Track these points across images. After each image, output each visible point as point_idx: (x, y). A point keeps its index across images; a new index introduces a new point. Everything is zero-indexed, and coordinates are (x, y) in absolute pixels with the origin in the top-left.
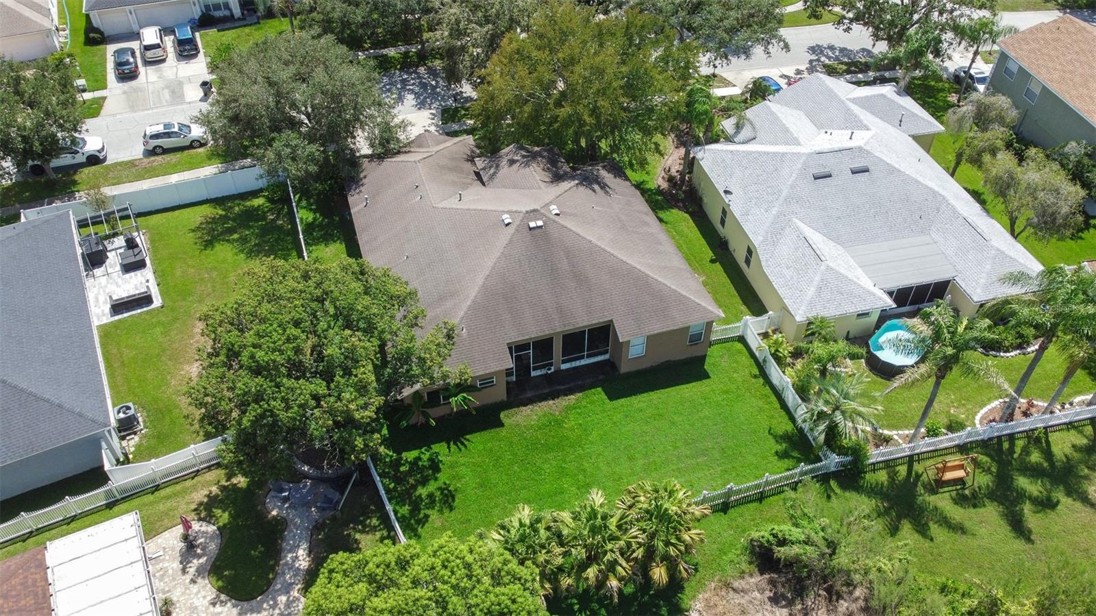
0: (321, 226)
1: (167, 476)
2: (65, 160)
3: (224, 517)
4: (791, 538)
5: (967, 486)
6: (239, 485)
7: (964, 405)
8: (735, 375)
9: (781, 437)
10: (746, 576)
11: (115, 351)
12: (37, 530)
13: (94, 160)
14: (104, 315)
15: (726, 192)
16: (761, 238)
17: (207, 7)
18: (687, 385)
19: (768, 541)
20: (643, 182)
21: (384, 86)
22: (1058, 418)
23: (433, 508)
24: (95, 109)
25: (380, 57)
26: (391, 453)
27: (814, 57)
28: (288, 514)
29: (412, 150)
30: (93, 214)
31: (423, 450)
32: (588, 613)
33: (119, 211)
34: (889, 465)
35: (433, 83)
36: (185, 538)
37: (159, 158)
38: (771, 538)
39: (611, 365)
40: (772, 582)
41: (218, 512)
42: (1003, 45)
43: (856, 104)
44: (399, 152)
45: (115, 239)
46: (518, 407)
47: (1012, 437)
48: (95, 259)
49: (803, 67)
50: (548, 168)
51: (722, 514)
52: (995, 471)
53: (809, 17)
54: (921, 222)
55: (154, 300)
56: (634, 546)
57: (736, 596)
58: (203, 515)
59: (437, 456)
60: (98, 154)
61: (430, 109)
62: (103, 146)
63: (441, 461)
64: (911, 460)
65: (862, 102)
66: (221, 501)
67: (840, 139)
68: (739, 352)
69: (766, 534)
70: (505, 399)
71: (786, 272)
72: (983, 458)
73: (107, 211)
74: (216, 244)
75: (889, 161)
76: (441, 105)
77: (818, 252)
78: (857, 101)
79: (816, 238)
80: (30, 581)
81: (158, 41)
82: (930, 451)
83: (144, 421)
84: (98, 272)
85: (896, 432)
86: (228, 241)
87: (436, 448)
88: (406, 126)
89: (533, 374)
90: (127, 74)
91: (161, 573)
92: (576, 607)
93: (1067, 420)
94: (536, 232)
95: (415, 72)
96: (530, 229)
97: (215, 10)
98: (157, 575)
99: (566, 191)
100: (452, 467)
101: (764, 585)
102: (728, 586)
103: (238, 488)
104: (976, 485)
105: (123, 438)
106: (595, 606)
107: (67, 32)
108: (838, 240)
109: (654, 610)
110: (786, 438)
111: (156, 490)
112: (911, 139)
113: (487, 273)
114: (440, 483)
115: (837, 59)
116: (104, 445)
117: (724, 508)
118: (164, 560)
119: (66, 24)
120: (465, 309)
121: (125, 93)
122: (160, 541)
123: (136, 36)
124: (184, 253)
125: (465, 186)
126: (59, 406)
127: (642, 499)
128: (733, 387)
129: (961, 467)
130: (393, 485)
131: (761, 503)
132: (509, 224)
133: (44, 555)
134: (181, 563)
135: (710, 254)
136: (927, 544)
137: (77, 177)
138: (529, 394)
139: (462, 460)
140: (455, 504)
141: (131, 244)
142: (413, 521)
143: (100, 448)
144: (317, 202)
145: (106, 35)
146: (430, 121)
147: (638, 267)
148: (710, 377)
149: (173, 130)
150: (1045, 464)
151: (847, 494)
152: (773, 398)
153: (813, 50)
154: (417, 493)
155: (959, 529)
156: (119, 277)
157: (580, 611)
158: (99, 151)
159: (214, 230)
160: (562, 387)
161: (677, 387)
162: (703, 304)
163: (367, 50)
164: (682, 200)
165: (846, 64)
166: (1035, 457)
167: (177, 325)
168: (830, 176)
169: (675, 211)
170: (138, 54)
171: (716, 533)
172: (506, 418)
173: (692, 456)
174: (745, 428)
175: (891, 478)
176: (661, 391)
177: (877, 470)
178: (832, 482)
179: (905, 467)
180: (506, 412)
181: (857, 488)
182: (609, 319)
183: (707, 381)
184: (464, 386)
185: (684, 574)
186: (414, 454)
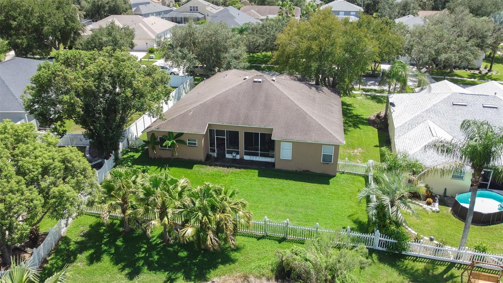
8: (348, 189)
15: (393, 106)
18: (311, 184)
26: (130, 164)
31: (145, 167)
32: (147, 255)
39: (272, 165)
51: (277, 242)
59: (148, 170)
64: (452, 265)
68: (360, 182)
70: (203, 160)
71: (408, 141)
77: (434, 133)
79: (439, 130)
85: (450, 247)
87: (151, 167)
92: (144, 249)
94: (255, 83)
102: (246, 278)
113: (220, 93)
117: (281, 240)
120: (198, 104)
128: (341, 193)
135: (377, 144)
148: (329, 184)
149: (166, 66)
151: (381, 265)
157: (143, 252)
160: (237, 165)
161: (303, 183)
162: (334, 135)
164: (378, 124)
168: (465, 106)
171: (264, 250)
172: (196, 167)
173: (284, 211)
174: (332, 211)
175: (426, 270)
176: (293, 181)
177: (417, 261)
178: (374, 255)
179: (444, 268)
180: (198, 165)
181: (393, 265)
182: (272, 128)
183: (325, 186)
184: (178, 137)
185: (209, 242)
186: (139, 166)
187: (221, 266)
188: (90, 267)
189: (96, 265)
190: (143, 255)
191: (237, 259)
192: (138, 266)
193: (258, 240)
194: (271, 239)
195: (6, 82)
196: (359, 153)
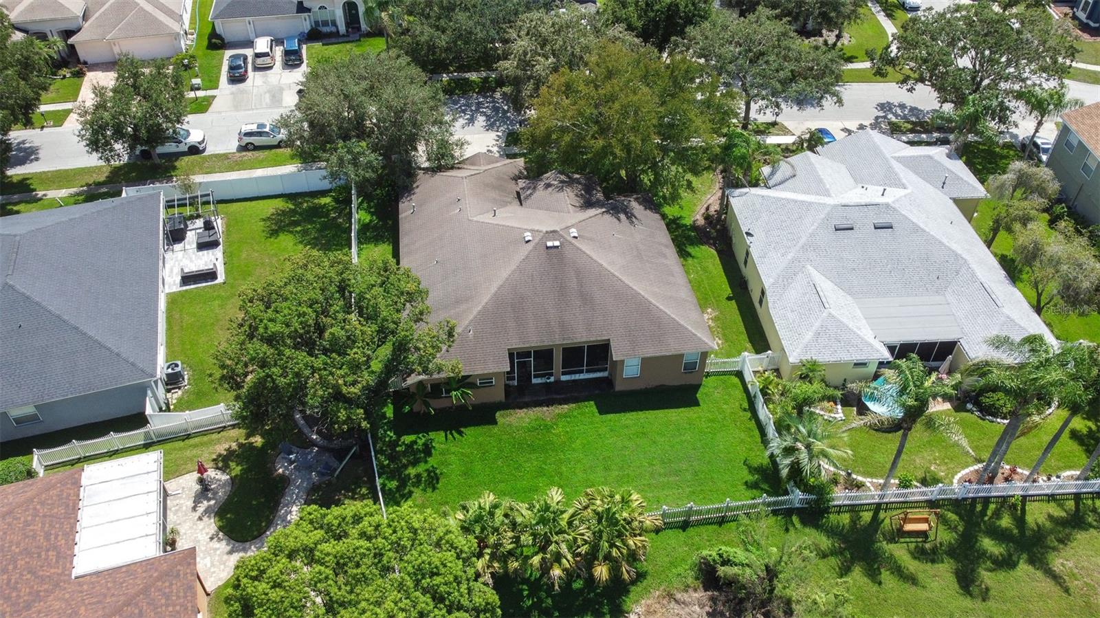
0: (375, 228)
1: (199, 428)
2: (170, 148)
3: (237, 469)
4: (734, 560)
5: (929, 539)
6: (254, 444)
7: (946, 463)
8: (725, 406)
9: (755, 469)
10: (690, 590)
11: (177, 316)
12: (85, 457)
13: (194, 150)
14: (174, 284)
15: (748, 234)
16: (772, 280)
17: (317, 23)
18: (676, 410)
19: (714, 560)
20: (681, 217)
21: (460, 107)
22: (1041, 487)
23: (418, 487)
24: (202, 106)
25: (462, 79)
26: (392, 434)
27: (881, 114)
28: (291, 474)
29: (465, 167)
30: (180, 197)
31: (420, 435)
32: (535, 600)
33: (202, 196)
34: (854, 509)
35: (506, 108)
36: (201, 481)
37: (250, 154)
38: (717, 558)
39: (608, 382)
40: (713, 599)
41: (232, 465)
42: (1066, 118)
43: (900, 162)
44: (452, 168)
45: (197, 221)
46: (514, 408)
47: (986, 501)
48: (176, 236)
49: (866, 123)
50: (582, 195)
51: (681, 531)
52: (961, 529)
53: (875, 75)
54: (938, 282)
55: (219, 276)
56: (580, 542)
57: (676, 606)
58: (220, 465)
59: (431, 442)
60: (198, 145)
61: (498, 131)
62: (204, 139)
63: (434, 447)
64: (878, 507)
65: (906, 161)
66: (238, 456)
67: (872, 194)
68: (734, 386)
69: (714, 554)
70: (503, 400)
71: (790, 315)
72: (952, 516)
73: (191, 195)
74: (281, 234)
75: (915, 220)
76: (508, 128)
77: (824, 300)
78: (901, 160)
79: (826, 286)
80: (65, 494)
81: (268, 50)
82: (900, 502)
83: (189, 379)
84: (177, 247)
85: (869, 480)
86: (291, 232)
87: (432, 435)
88: (462, 144)
89: (534, 381)
90: (237, 77)
91: (177, 508)
92: (526, 593)
93: (1048, 492)
94: (552, 251)
95: (491, 96)
96: (548, 248)
97: (323, 26)
98: (173, 509)
99: (590, 217)
100: (442, 453)
101: (705, 600)
102: (670, 596)
103: (256, 447)
104: (938, 540)
105: (168, 391)
106: (543, 594)
107: (195, 36)
108: (850, 292)
109: (597, 607)
110: (759, 470)
111: (187, 438)
112: (952, 201)
113: (501, 283)
114: (428, 466)
115: (905, 117)
116: (149, 392)
117: (685, 526)
118: (181, 497)
119: (195, 29)
120: (475, 313)
121: (232, 93)
122: (181, 481)
123: (249, 44)
124: (253, 239)
125: (504, 204)
126: (118, 355)
127: (598, 502)
128: (720, 417)
129: (926, 520)
130: (386, 462)
131: (720, 526)
132: (529, 241)
133: (81, 475)
134: (194, 502)
135: (728, 291)
136: (875, 588)
137: (177, 164)
138: (527, 399)
139: (453, 449)
140: (439, 486)
141: (208, 226)
142: (397, 495)
143: (145, 395)
144: (376, 206)
145: (226, 41)
146: (495, 143)
147: (643, 294)
148: (699, 405)
149: (265, 130)
150: (1015, 531)
151: (807, 530)
152: (757, 433)
153: (882, 106)
154: (407, 472)
155: (912, 580)
156: (194, 253)
157: (528, 596)
158: (199, 143)
159: (281, 221)
160: (558, 397)
161: (666, 410)
162: (699, 335)
163: (452, 73)
164: (713, 238)
165: (913, 123)
166: (1006, 522)
167: (233, 300)
168: (852, 229)
169: (705, 248)
170: (250, 60)
171: (671, 547)
172: (500, 417)
173: (665, 474)
174: (722, 456)
175: (854, 522)
176: (651, 411)
177: (842, 512)
178: (794, 517)
179: (870, 514)
180: (502, 412)
181: (817, 526)
182: (606, 338)
183: (696, 409)
184: (464, 382)
185: (626, 576)
186: (412, 438)
190: (531, 602)
191: (646, 572)
193: (658, 533)
194: (671, 528)
195: (66, 317)
196: (712, 319)
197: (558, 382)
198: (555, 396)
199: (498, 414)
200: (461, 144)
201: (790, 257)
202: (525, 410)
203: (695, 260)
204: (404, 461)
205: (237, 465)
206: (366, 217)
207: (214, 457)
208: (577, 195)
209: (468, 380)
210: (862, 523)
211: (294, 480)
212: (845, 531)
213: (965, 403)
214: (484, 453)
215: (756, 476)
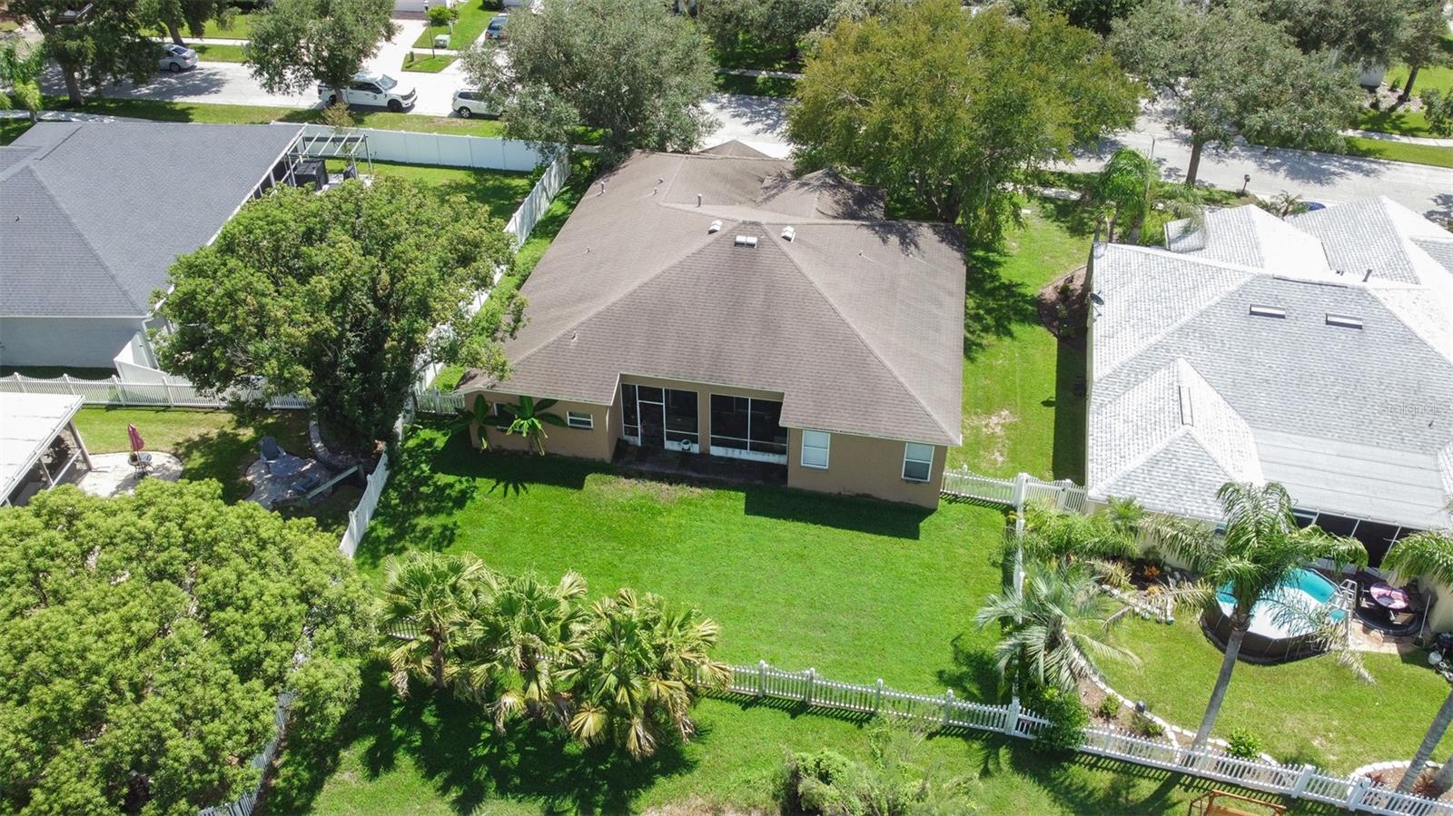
1: (184, 400)
2: (364, 98)
3: (197, 461)
6: (239, 438)
7: (1348, 742)
8: (962, 551)
9: (969, 656)
13: (395, 106)
15: (1098, 300)
16: (1108, 371)
18: (873, 536)
19: (804, 768)
20: (1022, 284)
23: (417, 544)
24: (436, 65)
26: (426, 469)
28: (262, 483)
30: (324, 136)
31: (464, 479)
32: (495, 751)
33: (349, 140)
34: (1128, 770)
36: (134, 459)
37: (460, 121)
38: (812, 765)
39: (781, 472)
41: (196, 454)
43: (1426, 249)
46: (618, 475)
51: (788, 716)
54: (1428, 432)
58: (180, 452)
59: (473, 492)
60: (401, 100)
62: (412, 94)
63: (473, 499)
64: (1175, 778)
66: (210, 447)
68: (994, 526)
70: (609, 461)
71: (1119, 427)
73: (337, 136)
75: (1408, 322)
77: (1186, 411)
78: (1423, 244)
85: (1178, 729)
87: (479, 481)
92: (486, 735)
94: (741, 249)
96: (737, 244)
100: (479, 509)
103: (239, 441)
108: (1249, 416)
110: (973, 659)
111: (164, 411)
113: (646, 280)
114: (449, 521)
116: (138, 338)
117: (797, 710)
118: (107, 478)
120: (591, 313)
126: (113, 277)
128: (944, 564)
130: (397, 501)
131: (857, 727)
132: (714, 231)
134: (118, 487)
135: (1051, 392)
139: (497, 507)
142: (382, 548)
143: (130, 340)
147: (863, 336)
148: (917, 539)
151: (1017, 779)
154: (415, 522)
157: (486, 742)
160: (694, 475)
161: (856, 533)
162: (935, 416)
163: (775, 71)
164: (1062, 321)
168: (1283, 317)
169: (1041, 330)
171: (757, 736)
172: (592, 482)
173: (805, 624)
174: (918, 621)
175: (1115, 790)
176: (829, 528)
177: (1098, 768)
178: (1002, 751)
179: (1155, 786)
180: (597, 476)
181: (1042, 778)
182: (780, 391)
183: (907, 542)
184: (543, 408)
185: (632, 744)
186: (451, 479)
187: (661, 780)
188: (373, 784)
189: (386, 779)
190: (486, 752)
191: (696, 762)
192: (478, 780)
193: (744, 709)
194: (774, 707)
195: (74, 220)
196: (1003, 425)
197: (705, 455)
198: (690, 473)
199: (588, 477)
200: (711, 127)
201: (1152, 340)
202: (633, 481)
203: (1016, 343)
204: (421, 506)
205: (202, 457)
206: (559, 208)
207: (181, 441)
208: (837, 202)
209: (552, 410)
210: (1130, 797)
211: (261, 492)
212: (1091, 801)
213: (1429, 651)
214: (540, 524)
215: (964, 669)
